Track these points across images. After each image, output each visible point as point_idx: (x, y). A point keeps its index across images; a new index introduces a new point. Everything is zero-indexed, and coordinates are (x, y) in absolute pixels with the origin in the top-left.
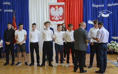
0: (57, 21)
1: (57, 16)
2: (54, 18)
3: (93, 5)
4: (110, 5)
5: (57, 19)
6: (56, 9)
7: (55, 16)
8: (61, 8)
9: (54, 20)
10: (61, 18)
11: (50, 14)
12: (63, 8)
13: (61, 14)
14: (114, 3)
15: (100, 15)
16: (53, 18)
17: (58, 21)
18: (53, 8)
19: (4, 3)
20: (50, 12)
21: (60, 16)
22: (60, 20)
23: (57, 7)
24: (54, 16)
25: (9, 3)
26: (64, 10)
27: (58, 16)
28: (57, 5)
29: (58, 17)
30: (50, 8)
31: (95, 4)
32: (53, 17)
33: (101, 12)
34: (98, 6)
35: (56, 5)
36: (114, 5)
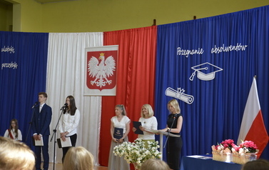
0: (100, 89)
1: (101, 78)
2: (94, 82)
3: (179, 51)
4: (216, 50)
5: (101, 83)
6: (100, 61)
7: (97, 77)
8: (110, 58)
9: (94, 87)
10: (109, 82)
11: (88, 73)
12: (115, 59)
13: (111, 72)
14: (228, 45)
15: (193, 75)
16: (92, 83)
17: (103, 88)
18: (94, 59)
19: (3, 50)
20: (88, 67)
21: (107, 77)
22: (107, 87)
23: (102, 57)
24: (95, 78)
25: (12, 50)
26: (116, 63)
27: (105, 76)
28: (103, 52)
29: (105, 80)
30: (89, 59)
31: (182, 48)
32: (93, 79)
33: (196, 68)
34: (189, 52)
35: (101, 52)
36: (227, 50)
